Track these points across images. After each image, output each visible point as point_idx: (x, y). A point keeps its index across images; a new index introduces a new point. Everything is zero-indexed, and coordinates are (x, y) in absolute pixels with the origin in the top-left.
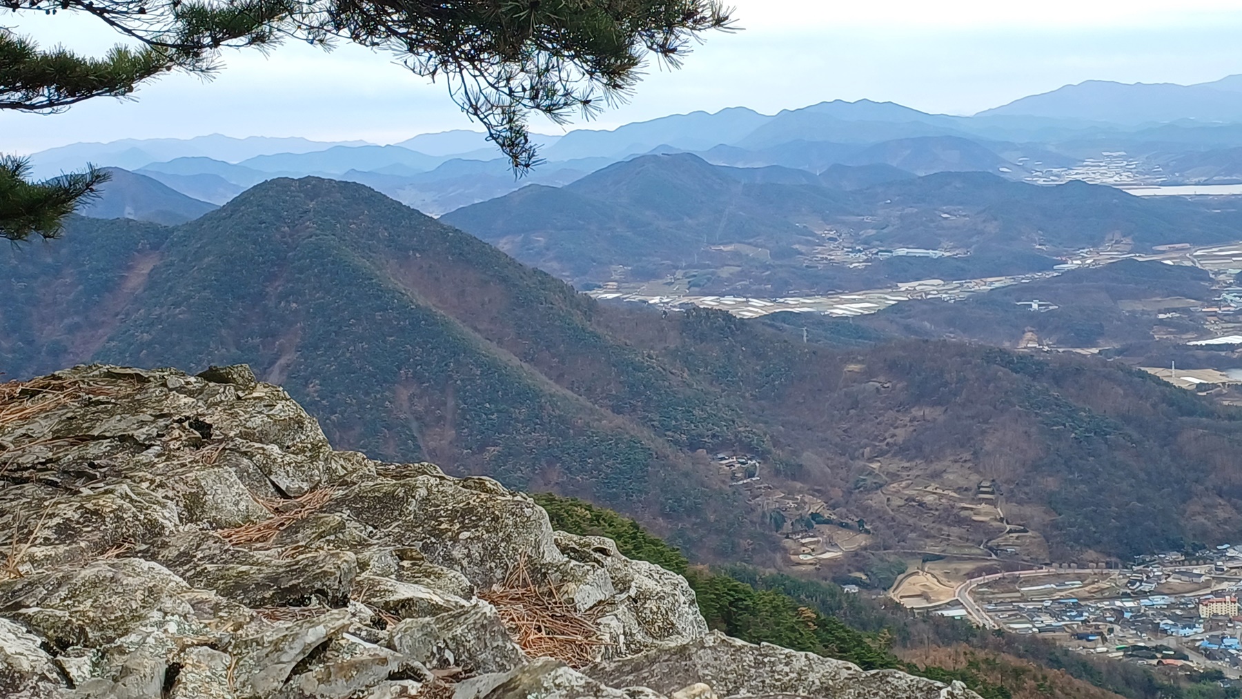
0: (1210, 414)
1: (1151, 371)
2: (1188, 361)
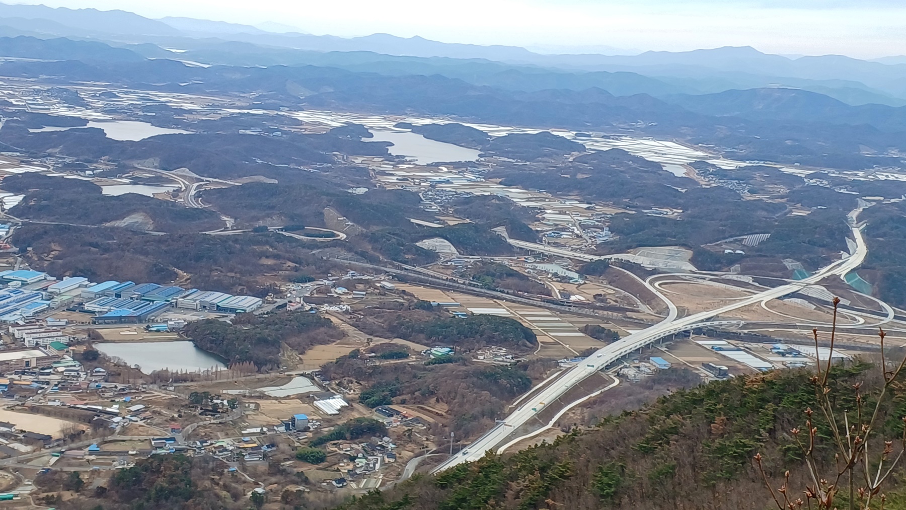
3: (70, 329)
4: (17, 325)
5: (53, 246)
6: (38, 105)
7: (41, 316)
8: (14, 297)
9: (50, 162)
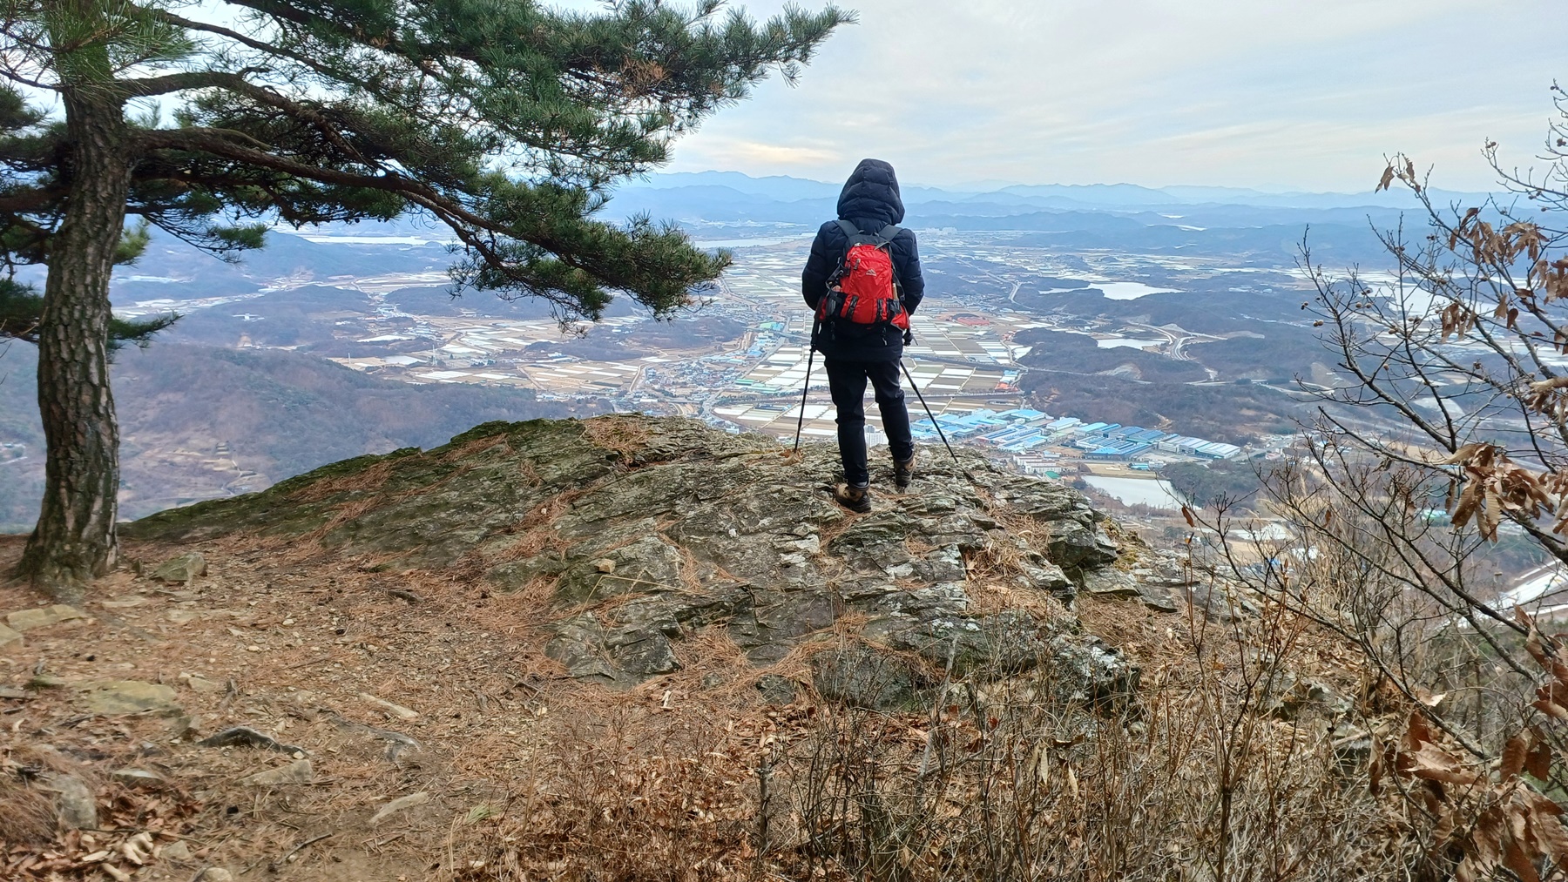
0: (376, 386)
1: (335, 360)
2: (358, 354)
3: (1063, 462)
4: (1020, 454)
5: (1053, 391)
6: (1049, 271)
7: (1040, 449)
8: (1019, 431)
9: (1055, 319)
